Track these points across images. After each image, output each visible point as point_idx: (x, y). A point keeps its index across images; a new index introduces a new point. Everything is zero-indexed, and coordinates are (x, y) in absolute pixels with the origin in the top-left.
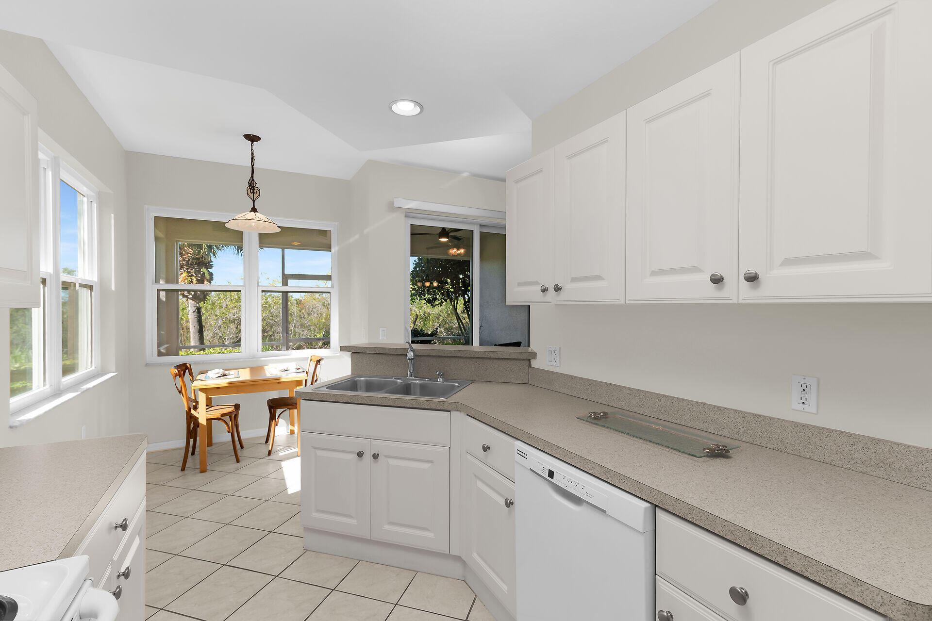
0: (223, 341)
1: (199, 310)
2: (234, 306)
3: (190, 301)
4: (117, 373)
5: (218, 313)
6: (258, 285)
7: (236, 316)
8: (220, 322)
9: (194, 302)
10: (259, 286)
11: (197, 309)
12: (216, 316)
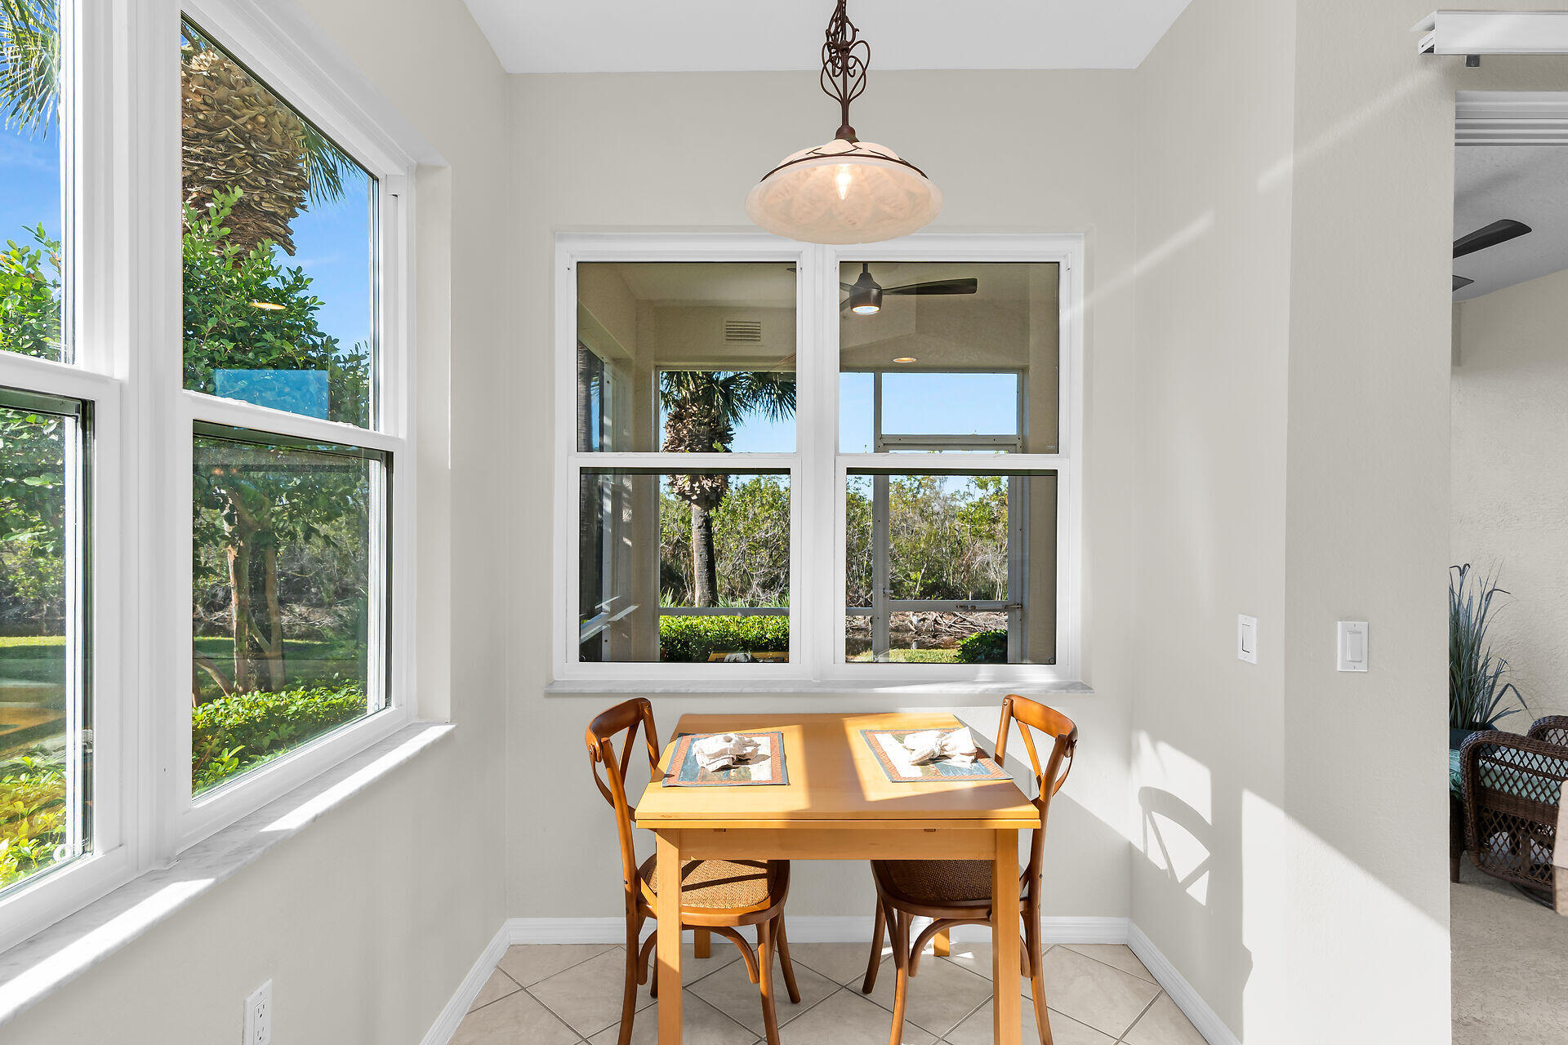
0: (749, 580)
1: (708, 522)
2: (767, 515)
3: (694, 507)
4: (454, 726)
5: (741, 528)
6: (837, 453)
7: (769, 534)
8: (744, 546)
9: (699, 508)
10: (840, 455)
11: (704, 521)
12: (739, 533)
